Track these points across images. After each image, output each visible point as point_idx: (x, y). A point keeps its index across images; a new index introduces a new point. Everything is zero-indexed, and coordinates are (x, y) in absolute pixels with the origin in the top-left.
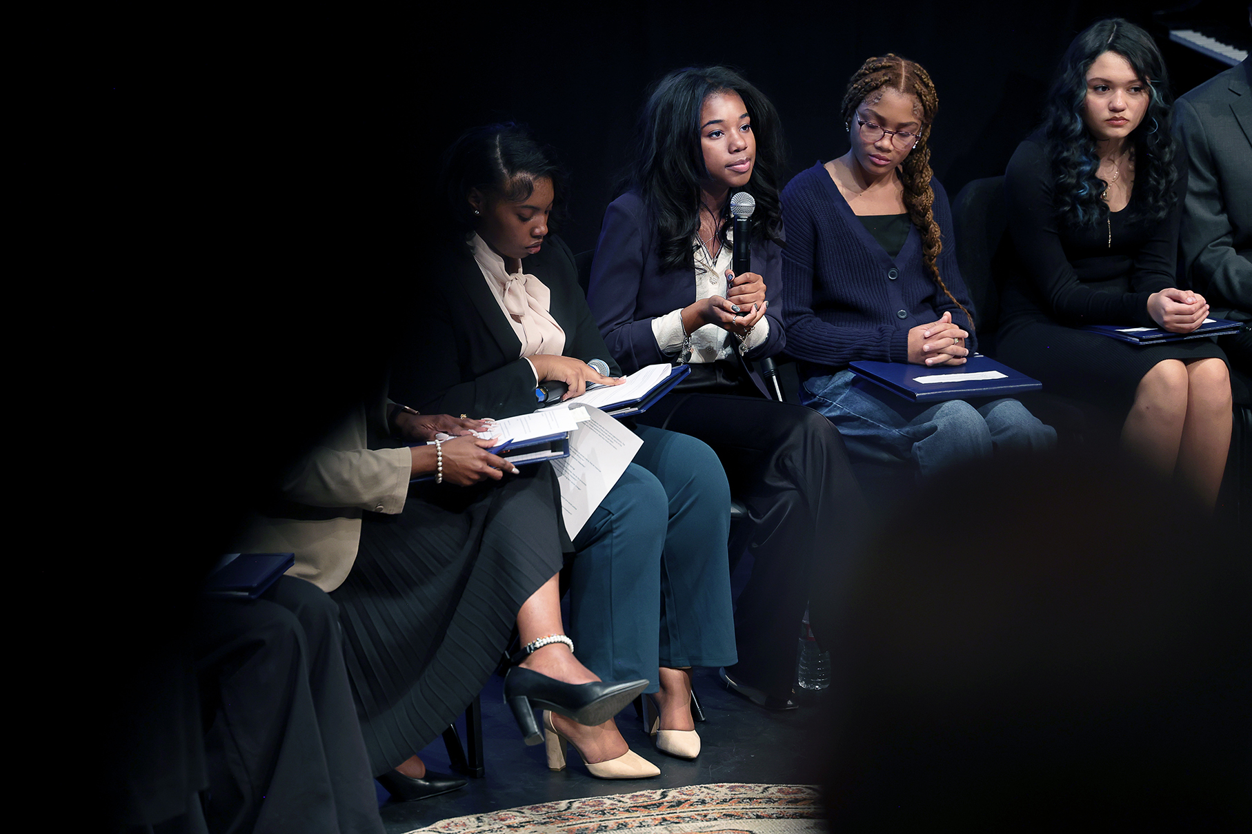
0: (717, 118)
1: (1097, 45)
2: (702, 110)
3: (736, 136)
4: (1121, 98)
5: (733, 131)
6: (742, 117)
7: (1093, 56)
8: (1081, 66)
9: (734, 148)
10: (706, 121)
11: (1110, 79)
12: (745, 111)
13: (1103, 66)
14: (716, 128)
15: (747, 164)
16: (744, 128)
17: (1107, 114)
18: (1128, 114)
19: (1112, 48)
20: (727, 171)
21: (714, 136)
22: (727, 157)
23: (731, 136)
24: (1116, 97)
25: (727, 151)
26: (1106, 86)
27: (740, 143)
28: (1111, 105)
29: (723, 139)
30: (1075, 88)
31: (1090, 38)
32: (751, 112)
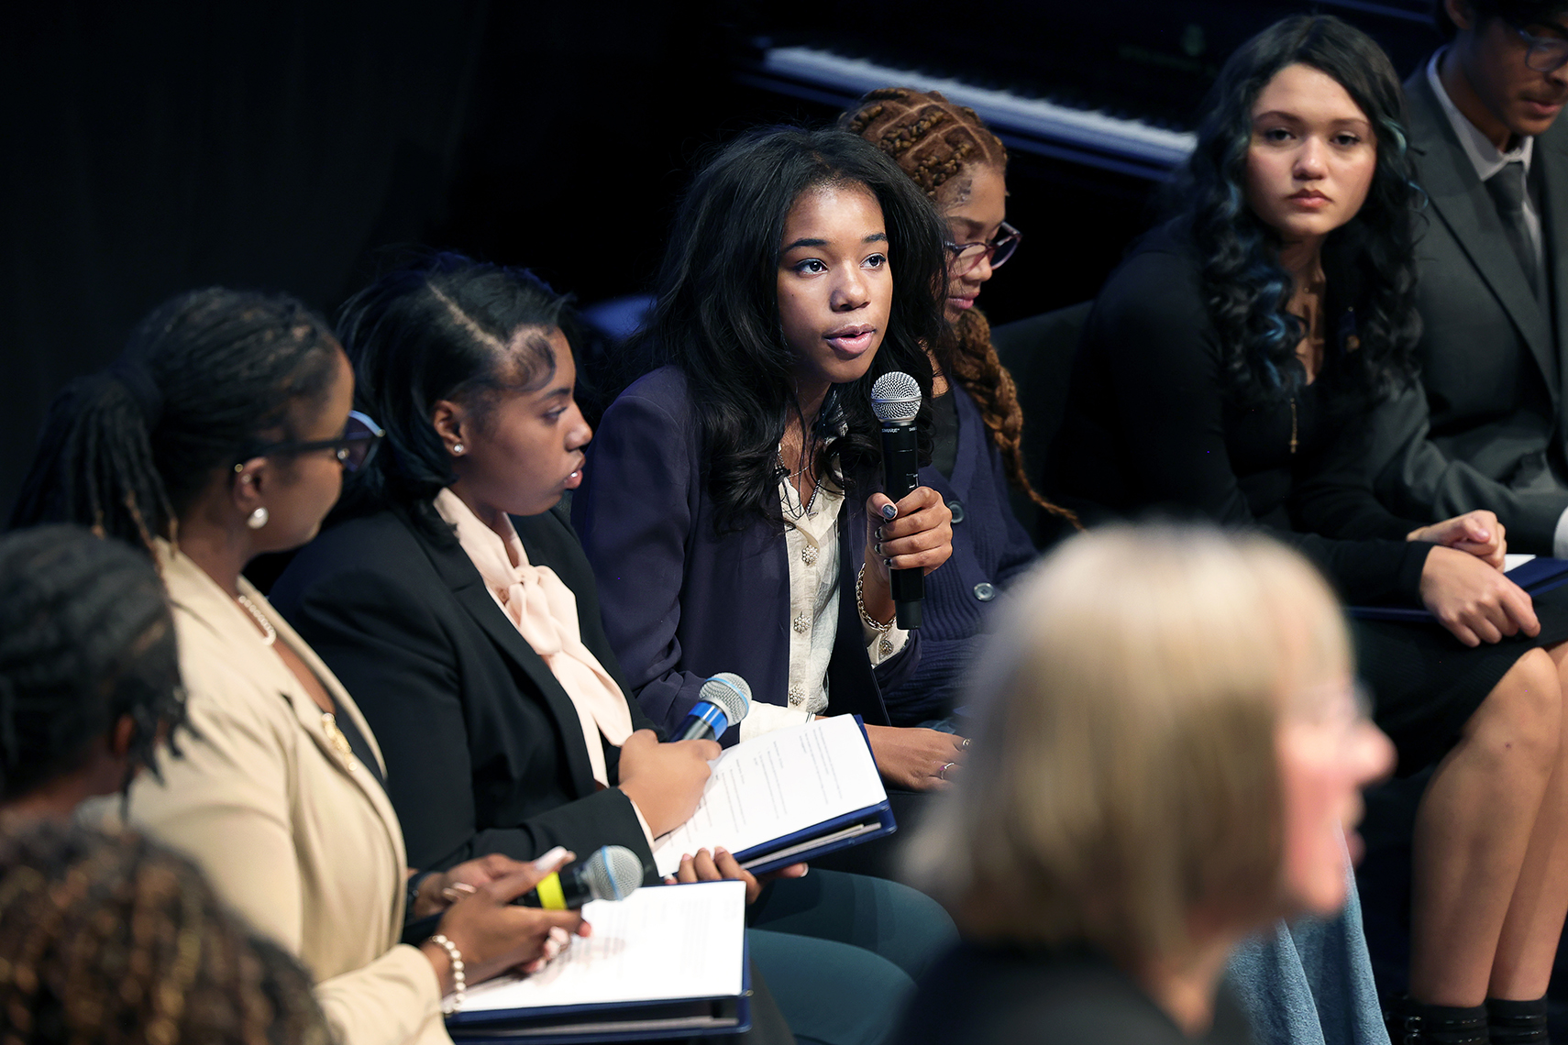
0: (816, 235)
1: (1277, 51)
2: (786, 214)
3: (851, 277)
4: (1317, 153)
5: (848, 265)
6: (870, 240)
7: (1266, 72)
8: (1242, 91)
9: (841, 301)
10: (795, 237)
11: (1297, 114)
12: (879, 228)
13: (1286, 90)
14: (813, 253)
15: (866, 339)
16: (874, 260)
17: (1287, 185)
18: (1327, 187)
19: (1307, 58)
20: (824, 346)
21: (808, 270)
22: (823, 317)
23: (841, 274)
24: (1306, 151)
25: (828, 304)
26: (1290, 128)
27: (856, 292)
28: (1297, 167)
29: (824, 277)
30: (1231, 133)
31: (1265, 43)
32: (892, 233)
